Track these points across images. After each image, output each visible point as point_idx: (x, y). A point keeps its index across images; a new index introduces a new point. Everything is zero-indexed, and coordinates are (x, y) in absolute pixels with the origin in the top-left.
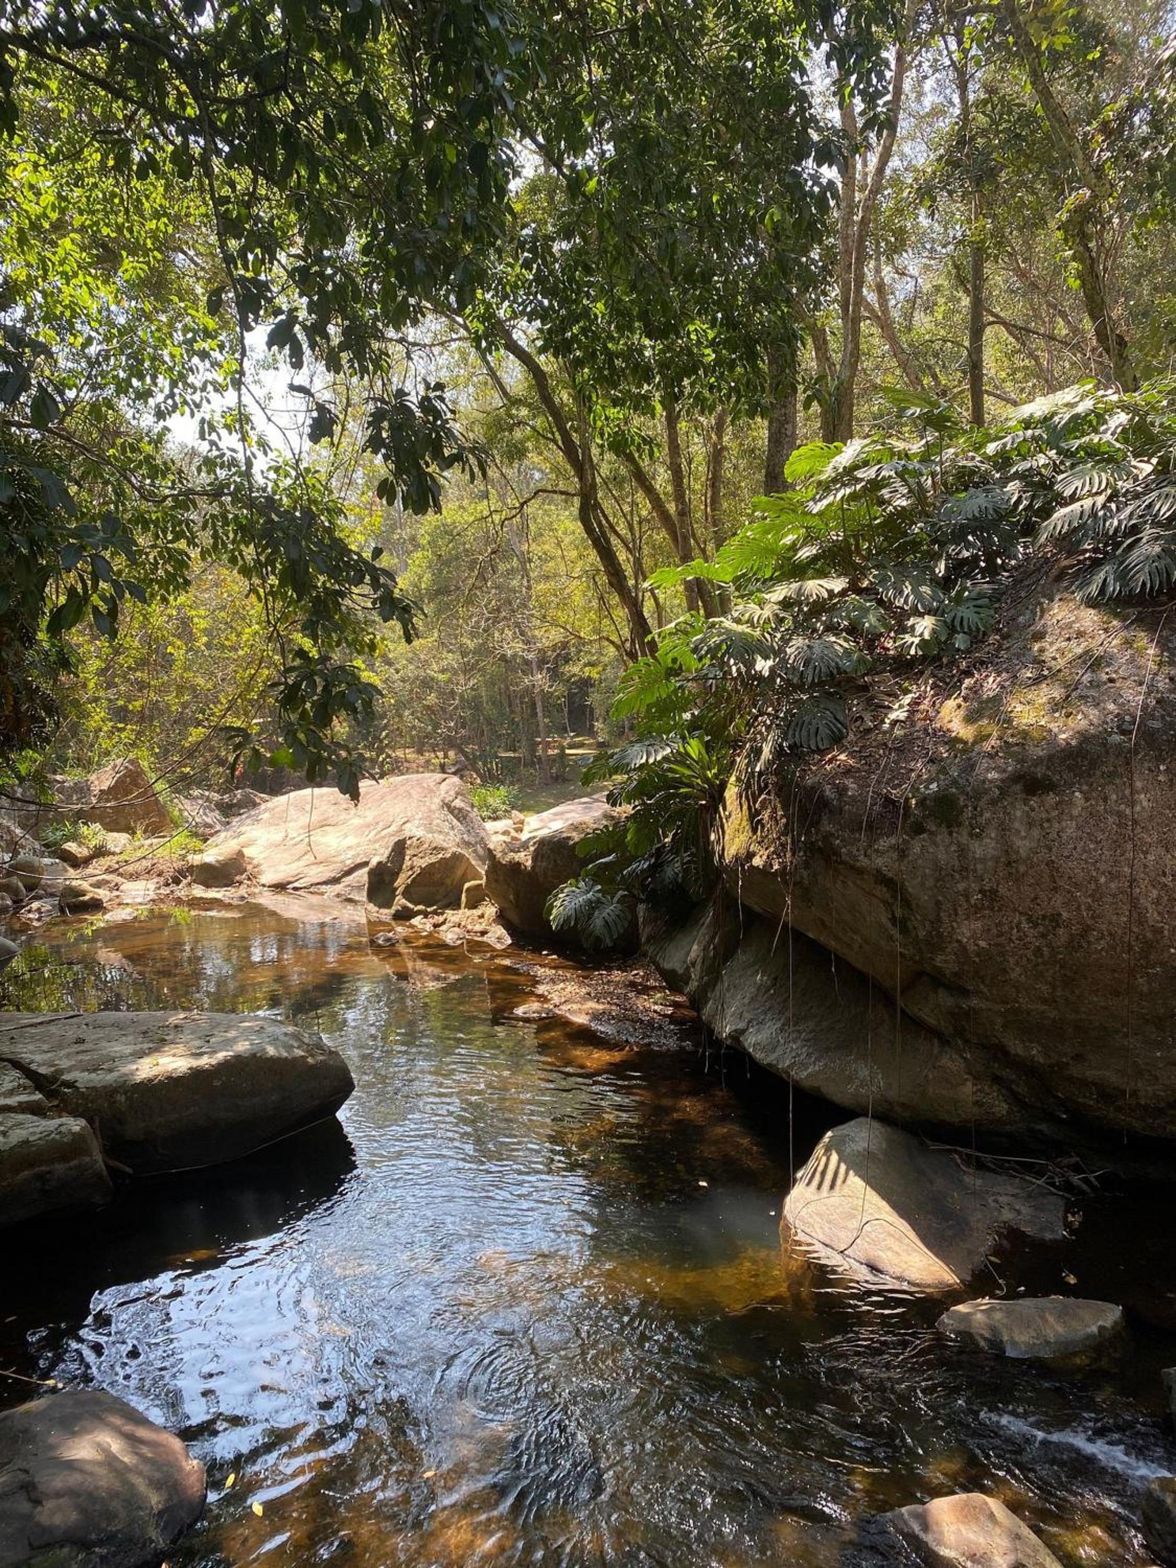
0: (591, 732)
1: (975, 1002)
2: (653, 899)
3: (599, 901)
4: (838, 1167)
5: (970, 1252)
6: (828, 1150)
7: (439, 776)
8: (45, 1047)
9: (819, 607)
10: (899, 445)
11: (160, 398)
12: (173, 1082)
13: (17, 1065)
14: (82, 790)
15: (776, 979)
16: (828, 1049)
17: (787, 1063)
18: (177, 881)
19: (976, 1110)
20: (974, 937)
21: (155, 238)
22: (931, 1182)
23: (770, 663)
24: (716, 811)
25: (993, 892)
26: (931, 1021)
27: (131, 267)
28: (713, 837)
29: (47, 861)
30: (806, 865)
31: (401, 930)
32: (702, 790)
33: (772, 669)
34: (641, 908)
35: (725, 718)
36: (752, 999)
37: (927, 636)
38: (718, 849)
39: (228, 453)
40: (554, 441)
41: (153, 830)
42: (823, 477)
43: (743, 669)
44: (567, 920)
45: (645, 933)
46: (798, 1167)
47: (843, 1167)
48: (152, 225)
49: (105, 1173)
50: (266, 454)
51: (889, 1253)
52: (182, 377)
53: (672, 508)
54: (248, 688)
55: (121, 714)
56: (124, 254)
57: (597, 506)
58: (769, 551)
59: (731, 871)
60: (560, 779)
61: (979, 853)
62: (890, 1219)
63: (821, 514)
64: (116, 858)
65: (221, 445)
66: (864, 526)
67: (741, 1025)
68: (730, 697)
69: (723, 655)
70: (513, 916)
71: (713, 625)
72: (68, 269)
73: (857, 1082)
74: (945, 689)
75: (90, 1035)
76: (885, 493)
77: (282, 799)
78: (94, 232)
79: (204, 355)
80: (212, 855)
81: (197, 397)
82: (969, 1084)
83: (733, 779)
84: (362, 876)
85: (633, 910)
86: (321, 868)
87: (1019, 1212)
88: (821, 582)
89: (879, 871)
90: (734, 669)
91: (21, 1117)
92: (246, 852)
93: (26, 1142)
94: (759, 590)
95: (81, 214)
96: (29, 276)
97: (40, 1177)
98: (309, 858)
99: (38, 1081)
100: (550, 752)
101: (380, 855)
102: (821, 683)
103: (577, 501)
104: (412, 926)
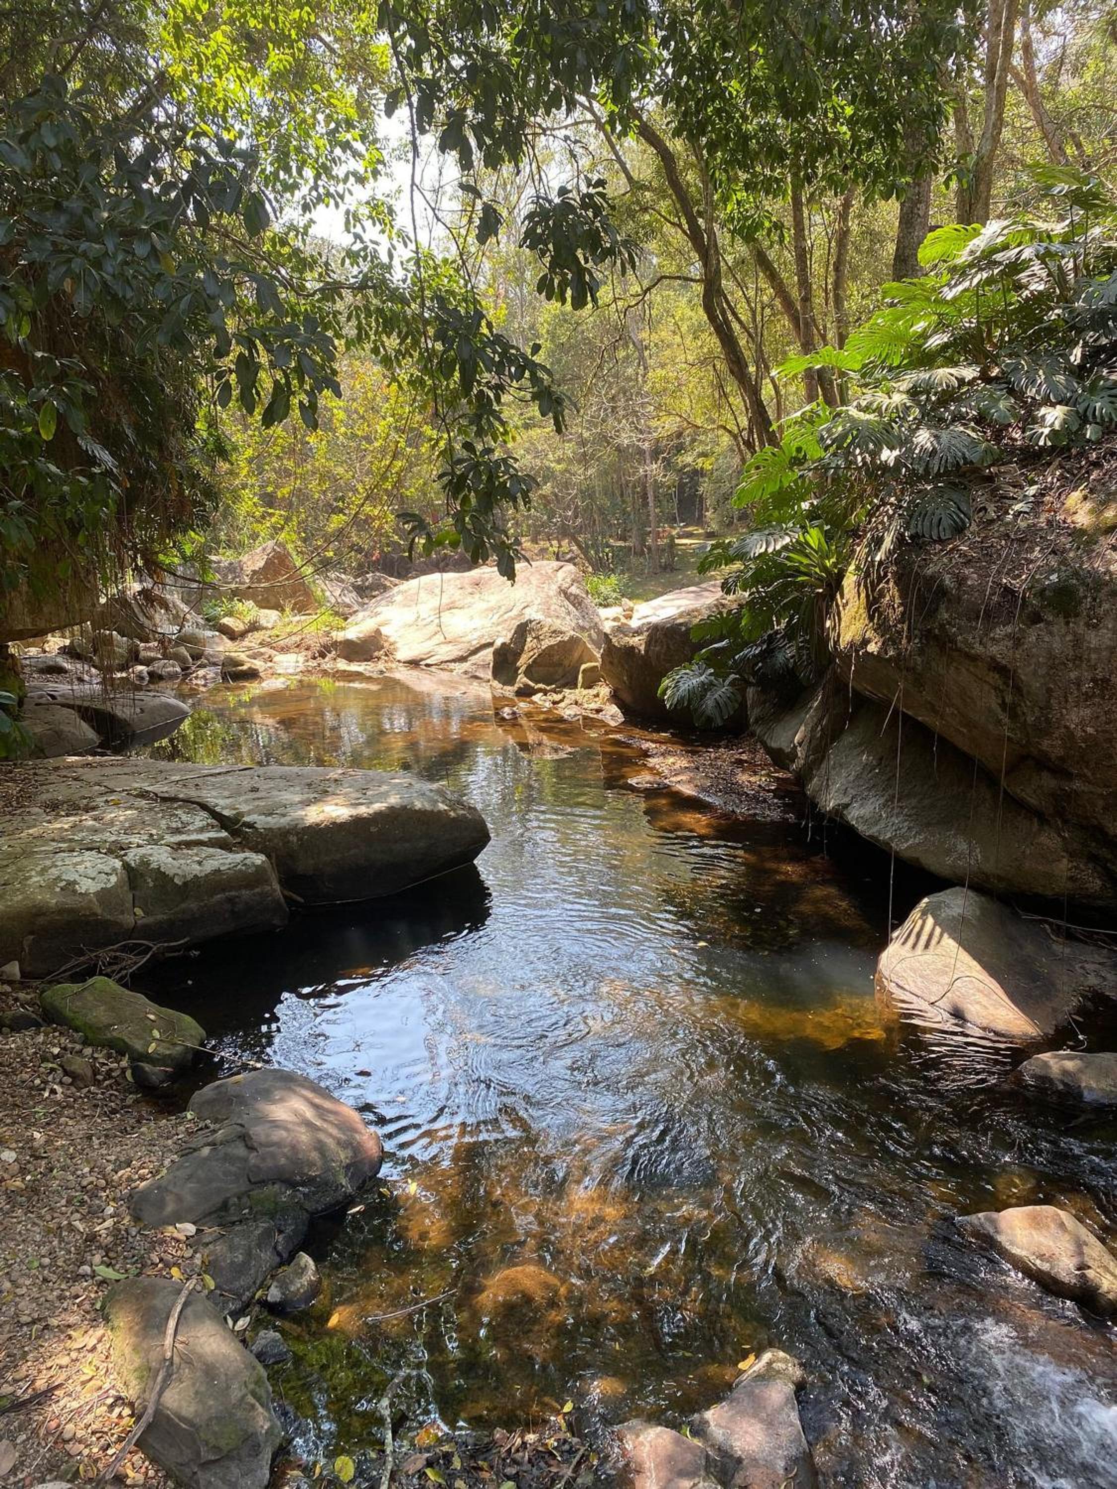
0: (700, 521)
1: (1077, 785)
2: (765, 682)
3: (711, 684)
4: (933, 929)
5: (1054, 1010)
6: (924, 913)
7: (555, 564)
8: (226, 793)
9: (948, 396)
10: (1041, 225)
11: (305, 190)
12: (337, 828)
13: (204, 807)
14: (234, 569)
15: (881, 759)
16: (928, 824)
17: (889, 835)
18: (323, 656)
19: (1070, 885)
20: (1082, 723)
21: (299, 28)
22: (1021, 947)
23: (896, 453)
24: (833, 598)
25: (1106, 681)
26: (1033, 801)
27: (277, 58)
28: (828, 624)
29: (209, 633)
30: (921, 652)
31: (523, 706)
32: (820, 579)
33: (897, 459)
34: (751, 691)
35: (846, 509)
36: (858, 777)
37: (1057, 427)
38: (833, 635)
39: (371, 246)
40: (680, 226)
41: (300, 608)
42: (959, 261)
43: (868, 459)
44: (680, 701)
45: (753, 714)
46: (895, 927)
47: (938, 930)
48: (296, 14)
49: (282, 900)
50: (406, 245)
51: (978, 1007)
52: (327, 170)
53: (795, 294)
54: (384, 478)
55: (269, 500)
56: (271, 46)
57: (721, 293)
58: (898, 338)
59: (846, 658)
60: (669, 568)
61: (1094, 643)
62: (981, 977)
63: (955, 299)
64: (269, 633)
65: (366, 237)
66: (998, 312)
67: (846, 800)
68: (852, 486)
69: (849, 445)
70: (626, 697)
71: (838, 415)
72: (220, 62)
73: (955, 855)
74: (1070, 481)
75: (263, 785)
76: (1023, 276)
77: (413, 584)
78: (242, 25)
79: (346, 146)
80: (354, 631)
81: (340, 188)
82: (1065, 861)
83: (852, 568)
84: (487, 655)
85: (743, 692)
86: (450, 647)
87: (1105, 979)
88: (952, 371)
89: (993, 658)
90: (859, 458)
91: (211, 850)
92: (384, 631)
93: (218, 871)
94: (885, 378)
95: (230, 6)
96: (184, 70)
97: (230, 900)
98: (439, 638)
99: (223, 821)
100: (660, 542)
101: (503, 637)
102: (947, 473)
103: (699, 288)
104: (534, 703)
